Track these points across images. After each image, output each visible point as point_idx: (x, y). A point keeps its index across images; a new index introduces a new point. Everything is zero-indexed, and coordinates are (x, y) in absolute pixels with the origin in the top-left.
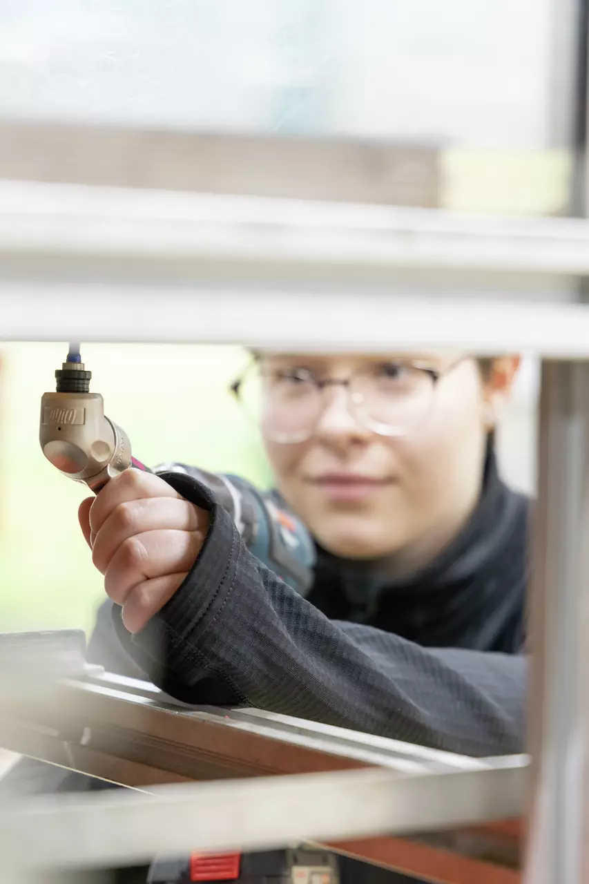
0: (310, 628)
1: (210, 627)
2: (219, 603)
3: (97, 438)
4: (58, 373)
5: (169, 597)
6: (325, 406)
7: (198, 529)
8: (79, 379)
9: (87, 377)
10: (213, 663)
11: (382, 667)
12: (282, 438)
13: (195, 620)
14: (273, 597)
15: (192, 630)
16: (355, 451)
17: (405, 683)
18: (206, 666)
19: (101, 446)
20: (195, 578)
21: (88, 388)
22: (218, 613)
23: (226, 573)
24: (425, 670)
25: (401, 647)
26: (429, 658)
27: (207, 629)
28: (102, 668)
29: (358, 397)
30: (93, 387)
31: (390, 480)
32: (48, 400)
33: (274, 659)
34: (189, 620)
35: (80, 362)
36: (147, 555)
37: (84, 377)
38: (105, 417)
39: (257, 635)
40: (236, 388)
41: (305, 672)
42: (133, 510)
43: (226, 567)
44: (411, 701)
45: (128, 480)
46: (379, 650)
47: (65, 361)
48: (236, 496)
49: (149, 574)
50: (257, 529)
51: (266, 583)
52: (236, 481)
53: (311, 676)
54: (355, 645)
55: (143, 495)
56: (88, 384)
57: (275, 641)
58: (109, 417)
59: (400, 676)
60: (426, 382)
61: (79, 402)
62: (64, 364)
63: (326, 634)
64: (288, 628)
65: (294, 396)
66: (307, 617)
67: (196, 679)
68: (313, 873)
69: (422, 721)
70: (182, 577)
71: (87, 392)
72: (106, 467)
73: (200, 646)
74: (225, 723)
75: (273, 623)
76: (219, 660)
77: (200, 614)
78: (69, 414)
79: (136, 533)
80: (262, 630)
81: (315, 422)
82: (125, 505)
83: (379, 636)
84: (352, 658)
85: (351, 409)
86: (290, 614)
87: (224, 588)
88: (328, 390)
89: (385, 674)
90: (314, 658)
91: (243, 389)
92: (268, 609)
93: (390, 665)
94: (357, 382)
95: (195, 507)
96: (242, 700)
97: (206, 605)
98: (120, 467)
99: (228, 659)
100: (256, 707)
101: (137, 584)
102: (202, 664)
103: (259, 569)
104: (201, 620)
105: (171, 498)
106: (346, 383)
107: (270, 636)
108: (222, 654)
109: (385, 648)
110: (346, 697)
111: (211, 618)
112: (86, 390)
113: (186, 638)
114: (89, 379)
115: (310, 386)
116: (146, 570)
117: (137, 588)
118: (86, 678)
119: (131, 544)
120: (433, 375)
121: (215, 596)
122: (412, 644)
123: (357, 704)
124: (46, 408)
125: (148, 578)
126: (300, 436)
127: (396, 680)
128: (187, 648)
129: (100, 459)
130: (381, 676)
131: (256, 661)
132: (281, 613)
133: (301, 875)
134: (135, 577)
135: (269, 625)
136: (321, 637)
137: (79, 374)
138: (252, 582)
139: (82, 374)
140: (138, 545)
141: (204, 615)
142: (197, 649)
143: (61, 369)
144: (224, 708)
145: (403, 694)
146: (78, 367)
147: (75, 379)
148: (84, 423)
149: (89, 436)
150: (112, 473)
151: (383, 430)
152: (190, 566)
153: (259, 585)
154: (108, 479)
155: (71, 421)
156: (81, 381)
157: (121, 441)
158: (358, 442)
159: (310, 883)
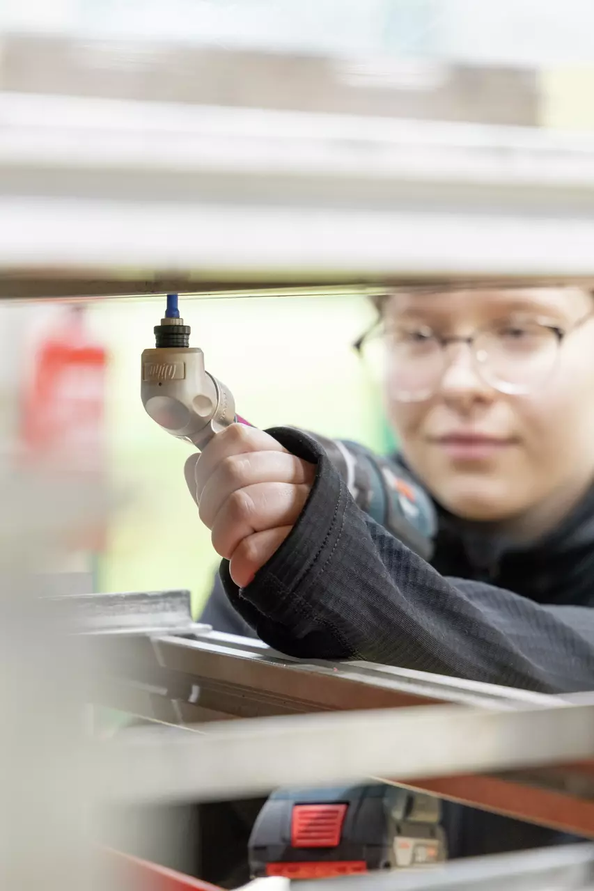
0: (419, 581)
1: (317, 578)
2: (326, 554)
3: (199, 391)
4: (157, 329)
5: (276, 550)
6: (449, 364)
7: (306, 482)
8: (177, 334)
9: (186, 332)
10: (322, 615)
11: (494, 622)
12: (405, 397)
13: (303, 570)
14: (382, 551)
15: (301, 581)
16: (477, 410)
17: (518, 638)
18: (315, 618)
19: (202, 400)
20: (301, 528)
21: (187, 343)
22: (326, 564)
23: (333, 524)
24: (538, 625)
25: (514, 603)
26: (543, 613)
27: (314, 580)
28: (209, 627)
29: (481, 355)
30: (193, 342)
31: (513, 440)
32: (148, 357)
33: (384, 610)
34: (297, 571)
35: (178, 317)
36: (254, 507)
37: (183, 331)
38: (206, 372)
39: (366, 586)
40: (358, 345)
41: (415, 625)
42: (240, 463)
43: (332, 518)
44: (526, 657)
45: (233, 435)
46: (490, 605)
47: (164, 317)
48: (350, 461)
49: (257, 527)
50: (371, 495)
51: (374, 537)
52: (352, 447)
53: (421, 629)
54: (465, 598)
56: (188, 339)
57: (384, 593)
58: (210, 373)
59: (514, 631)
60: (552, 340)
61: (179, 355)
62: (162, 320)
63: (436, 587)
64: (397, 581)
65: (418, 354)
66: (416, 571)
67: (305, 632)
68: (417, 845)
69: (536, 677)
70: (288, 529)
71: (188, 347)
72: (210, 422)
73: (308, 597)
74: (334, 675)
75: (382, 575)
76: (329, 612)
77: (306, 566)
78: (169, 368)
79: (243, 486)
80: (371, 582)
81: (438, 380)
82: (231, 459)
83: (492, 593)
84: (463, 612)
85: (475, 367)
86: (398, 568)
87: (331, 540)
88: (452, 348)
89: (497, 628)
90: (424, 612)
91: (366, 347)
92: (376, 560)
93: (501, 620)
94: (480, 340)
95: (302, 462)
96: (352, 653)
97: (313, 556)
98: (224, 422)
99: (337, 610)
100: (364, 660)
101: (246, 537)
102: (311, 616)
103: (367, 522)
104: (308, 571)
105: (275, 452)
106: (469, 341)
107: (378, 587)
108: (330, 606)
109: (498, 604)
110: (457, 650)
111: (319, 570)
112: (185, 345)
113: (293, 591)
114: (188, 334)
115: (434, 343)
116: (254, 523)
117: (245, 540)
118: (191, 637)
119: (239, 497)
120: (558, 333)
121: (322, 547)
122: (526, 600)
123: (469, 657)
124: (146, 364)
125: (255, 531)
126: (423, 395)
127: (511, 636)
128: (295, 599)
129: (203, 413)
130: (492, 629)
131: (365, 612)
132: (390, 566)
133: (405, 846)
134: (242, 530)
135: (378, 577)
136: (431, 590)
137: (178, 329)
138: (359, 532)
139: (181, 328)
140: (245, 497)
141: (312, 566)
142: (305, 600)
143: (159, 324)
144: (333, 661)
145: (516, 648)
146: (177, 322)
147: (173, 334)
148: (185, 378)
149: (190, 391)
150: (217, 429)
151: (507, 388)
152: (296, 519)
153: (367, 537)
154: (213, 435)
155: (171, 376)
156: (180, 336)
157: (224, 396)
158: (481, 401)
159: (414, 855)
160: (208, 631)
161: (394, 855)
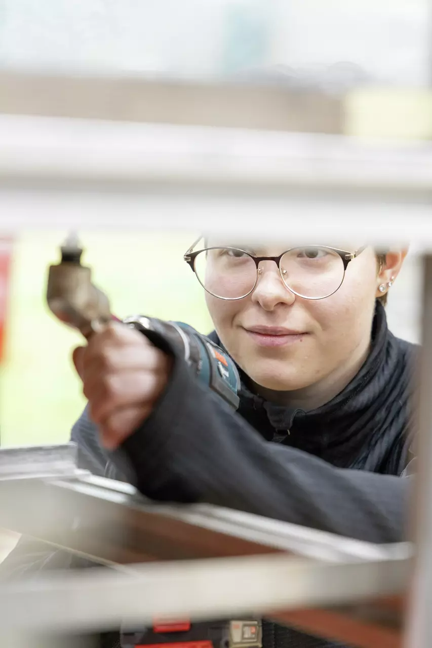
6: (261, 275)
25: (320, 468)
31: (307, 333)
46: (302, 468)
50: (201, 364)
52: (186, 329)
55: (119, 344)
56: (80, 259)
58: (94, 284)
59: (317, 489)
68: (245, 625)
83: (303, 458)
88: (263, 264)
95: (162, 354)
98: (104, 321)
112: (79, 263)
114: (81, 255)
118: (75, 480)
133: (237, 627)
149: (80, 299)
158: (283, 304)
159: (243, 633)
160: (88, 475)
161: (231, 635)
